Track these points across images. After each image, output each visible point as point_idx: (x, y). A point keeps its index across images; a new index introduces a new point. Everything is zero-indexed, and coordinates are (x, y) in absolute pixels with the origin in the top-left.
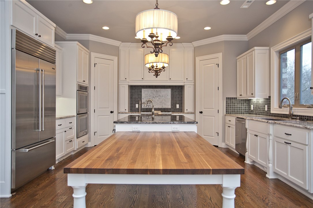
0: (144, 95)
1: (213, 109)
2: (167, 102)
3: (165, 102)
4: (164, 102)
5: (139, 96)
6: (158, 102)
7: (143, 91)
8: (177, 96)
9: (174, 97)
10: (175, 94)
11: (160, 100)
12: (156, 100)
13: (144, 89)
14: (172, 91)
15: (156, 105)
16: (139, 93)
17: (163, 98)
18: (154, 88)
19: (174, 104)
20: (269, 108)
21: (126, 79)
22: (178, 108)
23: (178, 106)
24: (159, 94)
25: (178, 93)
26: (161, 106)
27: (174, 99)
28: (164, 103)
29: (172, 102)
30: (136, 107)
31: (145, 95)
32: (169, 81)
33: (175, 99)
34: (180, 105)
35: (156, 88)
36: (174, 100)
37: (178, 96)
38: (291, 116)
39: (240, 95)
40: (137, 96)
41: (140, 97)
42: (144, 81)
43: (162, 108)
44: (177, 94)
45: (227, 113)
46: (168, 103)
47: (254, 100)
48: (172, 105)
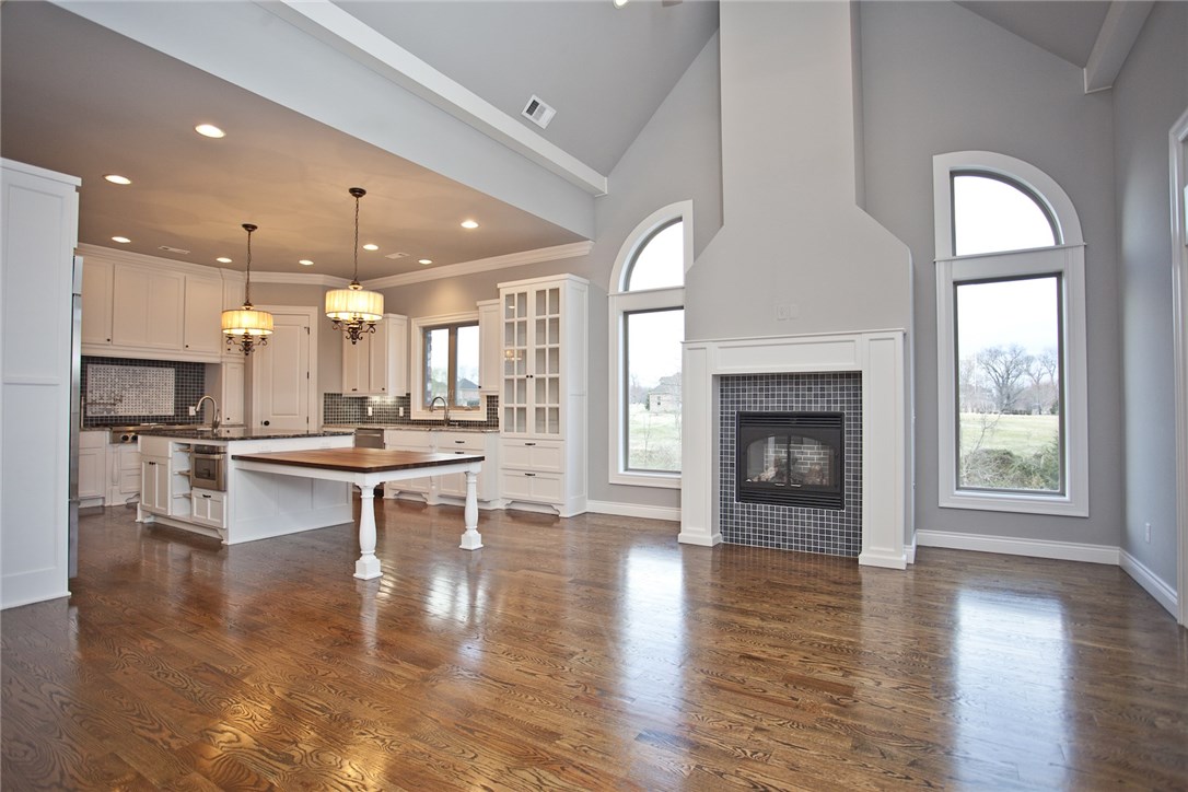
0: (94, 383)
1: (295, 415)
3: (157, 401)
6: (138, 401)
8: (190, 386)
9: (182, 390)
10: (186, 383)
11: (144, 395)
12: (131, 395)
13: (95, 366)
14: (177, 375)
15: (131, 407)
17: (151, 390)
19: (182, 405)
20: (407, 411)
22: (194, 414)
23: (192, 411)
24: (141, 381)
25: (194, 380)
26: (148, 410)
28: (154, 404)
29: (177, 401)
31: (98, 383)
33: (186, 394)
34: (197, 408)
36: (182, 397)
37: (194, 386)
38: (448, 423)
42: (110, 347)
43: (150, 415)
44: (190, 383)
45: (325, 423)
46: (167, 404)
47: (376, 399)
48: (178, 408)
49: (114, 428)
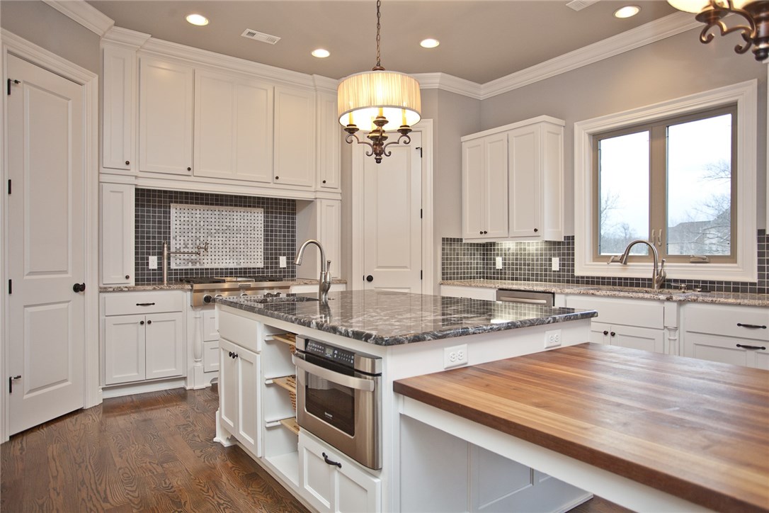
0: (178, 227)
1: (406, 267)
2: (252, 250)
3: (245, 250)
4: (242, 250)
5: (159, 228)
6: (224, 250)
7: (173, 211)
8: (280, 231)
9: (271, 236)
10: (276, 227)
11: (231, 243)
12: (217, 242)
13: (179, 206)
14: (266, 217)
15: (217, 257)
16: (159, 217)
17: (238, 235)
18: (212, 204)
19: (271, 254)
20: (568, 264)
21: (128, 163)
22: (285, 266)
23: (283, 262)
24: (228, 224)
25: (284, 223)
26: (235, 261)
27: (272, 240)
28: (242, 254)
29: (267, 249)
30: (151, 267)
31: (182, 227)
32: (272, 185)
33: (276, 240)
34: (288, 259)
35: (217, 205)
36: (271, 245)
37: (284, 231)
39: (481, 233)
40: (154, 227)
41: (165, 233)
42: (192, 178)
43: (238, 267)
44: (280, 227)
45: (443, 279)
46: (256, 253)
47: (509, 245)
48: (266, 258)
49: (197, 286)
